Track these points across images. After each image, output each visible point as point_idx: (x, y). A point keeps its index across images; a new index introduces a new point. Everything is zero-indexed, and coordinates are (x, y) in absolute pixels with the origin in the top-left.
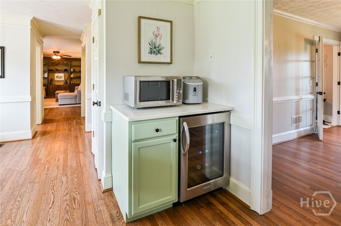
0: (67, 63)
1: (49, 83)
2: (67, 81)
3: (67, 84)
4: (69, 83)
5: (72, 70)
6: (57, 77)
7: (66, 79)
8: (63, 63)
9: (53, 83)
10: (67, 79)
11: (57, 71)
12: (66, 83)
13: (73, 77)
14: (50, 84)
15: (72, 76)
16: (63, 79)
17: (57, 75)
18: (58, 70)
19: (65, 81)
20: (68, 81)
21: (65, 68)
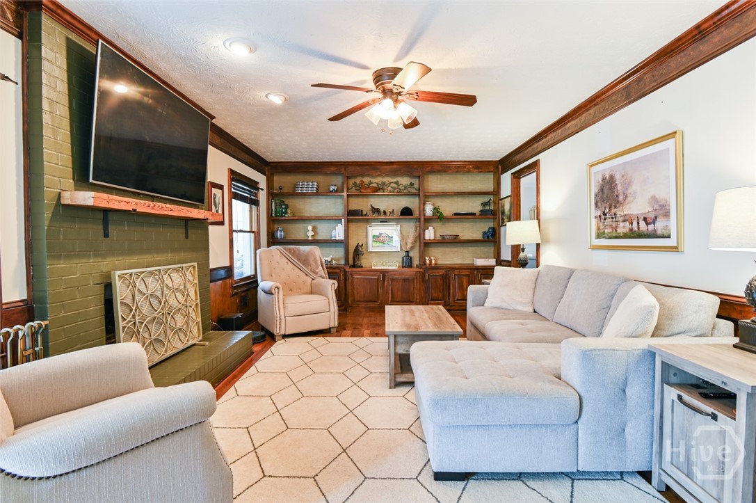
0: (412, 184)
1: (351, 262)
2: (411, 254)
3: (410, 266)
4: (416, 262)
5: (429, 210)
6: (377, 238)
7: (409, 245)
8: (397, 183)
9: (365, 262)
10: (412, 248)
11: (375, 215)
12: (407, 262)
13: (432, 238)
14: (354, 266)
15: (430, 234)
16: (396, 245)
17: (375, 229)
18: (376, 211)
19: (404, 254)
20: (415, 255)
21: (404, 202)
